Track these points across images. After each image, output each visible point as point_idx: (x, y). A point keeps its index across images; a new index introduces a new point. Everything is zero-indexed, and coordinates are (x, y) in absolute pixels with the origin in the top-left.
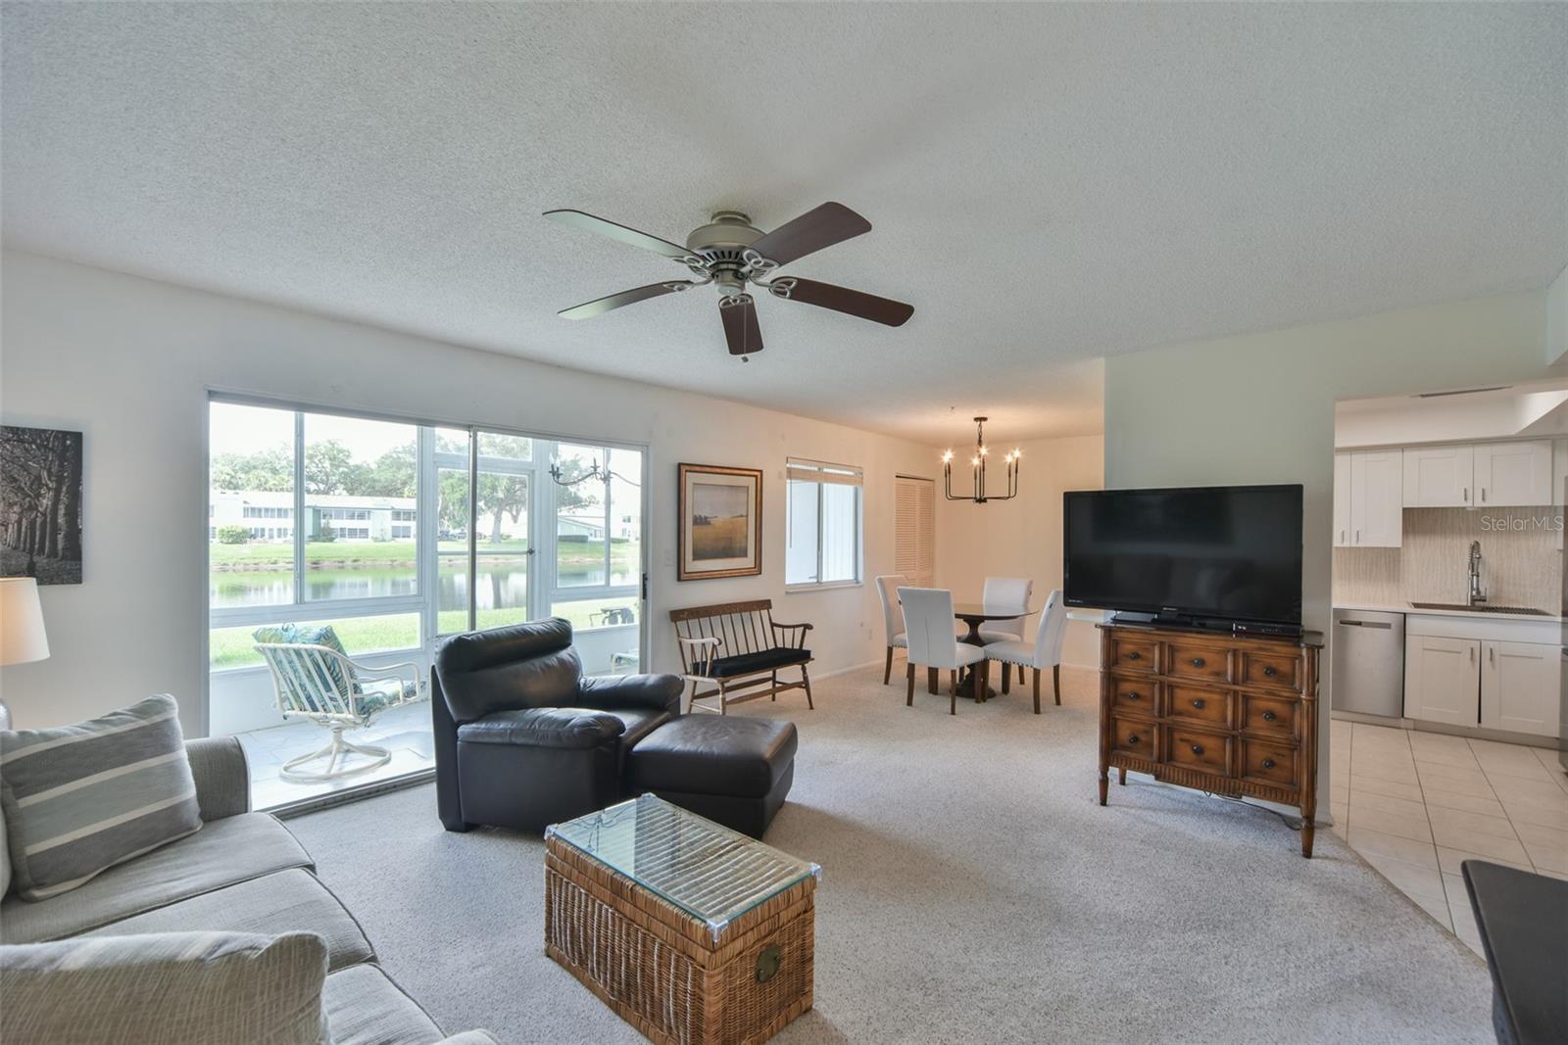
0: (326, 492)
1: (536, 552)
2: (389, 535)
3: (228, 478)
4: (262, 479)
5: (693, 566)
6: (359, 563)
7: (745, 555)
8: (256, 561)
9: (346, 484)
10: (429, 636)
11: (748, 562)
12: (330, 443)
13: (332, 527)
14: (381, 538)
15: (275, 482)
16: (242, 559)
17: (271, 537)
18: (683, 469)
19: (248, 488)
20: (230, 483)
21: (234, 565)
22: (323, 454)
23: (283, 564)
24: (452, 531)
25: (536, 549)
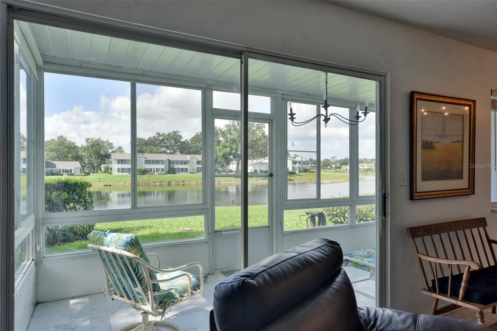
0: (173, 153)
1: (275, 175)
2: (195, 171)
3: (140, 148)
4: (151, 149)
5: (422, 186)
6: (184, 183)
7: (461, 177)
8: (149, 182)
9: (180, 150)
10: (210, 231)
11: (463, 184)
12: (174, 133)
13: (175, 168)
14: (192, 172)
15: (156, 150)
16: (144, 181)
17: (154, 172)
18: (416, 96)
19: (146, 152)
20: (141, 150)
21: (142, 183)
22: (172, 138)
23: (158, 183)
24: (219, 169)
25: (274, 173)
